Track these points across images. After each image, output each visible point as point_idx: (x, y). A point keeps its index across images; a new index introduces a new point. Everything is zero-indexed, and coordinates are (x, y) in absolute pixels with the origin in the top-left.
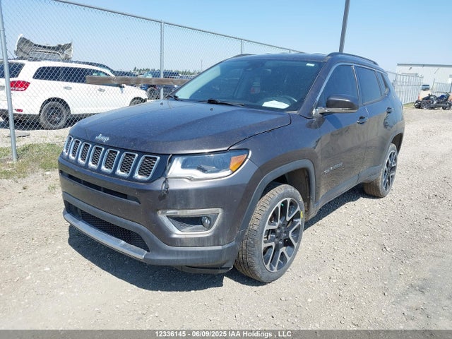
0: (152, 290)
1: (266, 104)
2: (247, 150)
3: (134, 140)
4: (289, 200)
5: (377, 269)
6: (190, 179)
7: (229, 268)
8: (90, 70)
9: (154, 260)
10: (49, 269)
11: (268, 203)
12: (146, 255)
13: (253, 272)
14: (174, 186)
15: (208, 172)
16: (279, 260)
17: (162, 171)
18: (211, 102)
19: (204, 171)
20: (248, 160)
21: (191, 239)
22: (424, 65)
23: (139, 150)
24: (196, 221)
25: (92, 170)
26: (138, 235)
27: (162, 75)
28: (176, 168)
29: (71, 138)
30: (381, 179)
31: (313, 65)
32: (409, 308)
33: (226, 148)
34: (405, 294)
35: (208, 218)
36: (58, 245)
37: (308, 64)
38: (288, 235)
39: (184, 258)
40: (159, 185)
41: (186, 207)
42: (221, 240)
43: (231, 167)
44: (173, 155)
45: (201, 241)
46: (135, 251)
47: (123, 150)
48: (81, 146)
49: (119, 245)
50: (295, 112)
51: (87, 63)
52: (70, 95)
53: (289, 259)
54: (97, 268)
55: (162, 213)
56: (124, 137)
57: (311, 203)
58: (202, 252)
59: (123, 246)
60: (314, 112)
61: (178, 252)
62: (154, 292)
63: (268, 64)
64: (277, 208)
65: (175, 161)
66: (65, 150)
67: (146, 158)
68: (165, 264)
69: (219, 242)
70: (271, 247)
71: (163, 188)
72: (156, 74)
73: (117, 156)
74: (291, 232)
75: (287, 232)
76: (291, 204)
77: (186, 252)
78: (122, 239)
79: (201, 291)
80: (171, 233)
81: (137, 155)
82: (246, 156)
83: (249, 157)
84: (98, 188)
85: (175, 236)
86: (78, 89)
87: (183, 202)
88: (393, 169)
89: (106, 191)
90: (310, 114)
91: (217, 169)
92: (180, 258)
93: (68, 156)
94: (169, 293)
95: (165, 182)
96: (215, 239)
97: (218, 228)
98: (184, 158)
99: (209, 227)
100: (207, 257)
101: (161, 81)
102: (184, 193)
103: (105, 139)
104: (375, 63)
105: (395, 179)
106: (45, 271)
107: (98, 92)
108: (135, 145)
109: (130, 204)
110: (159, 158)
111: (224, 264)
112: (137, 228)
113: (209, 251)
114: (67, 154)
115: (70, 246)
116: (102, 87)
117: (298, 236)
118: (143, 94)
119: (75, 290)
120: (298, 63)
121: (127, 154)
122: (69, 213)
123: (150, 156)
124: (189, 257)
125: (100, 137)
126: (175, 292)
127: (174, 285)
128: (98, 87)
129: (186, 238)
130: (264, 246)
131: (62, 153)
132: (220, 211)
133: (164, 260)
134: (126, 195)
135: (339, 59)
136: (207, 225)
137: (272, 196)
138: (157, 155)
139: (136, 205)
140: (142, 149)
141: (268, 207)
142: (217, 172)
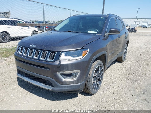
0: (53, 100)
1: (89, 32)
2: (88, 48)
3: (46, 46)
4: (100, 65)
5: (128, 87)
6: (68, 60)
7: (81, 91)
8: (17, 21)
9: (56, 90)
10: (13, 95)
11: (94, 67)
12: (52, 88)
13: (90, 91)
14: (63, 63)
15: (75, 57)
16: (97, 86)
17: (58, 57)
18: (69, 31)
19: (73, 57)
20: (88, 52)
21: (69, 81)
22: (126, 18)
23: (48, 50)
24: (70, 75)
25: (30, 58)
26: (49, 81)
27: (44, 22)
28: (63, 56)
29: (19, 46)
30: (123, 56)
31: (103, 18)
32: (141, 100)
33: (81, 48)
34: (139, 95)
35: (75, 74)
36: (14, 86)
37: (101, 18)
38: (99, 78)
39: (67, 88)
40: (57, 63)
41: (68, 70)
42: (80, 81)
43: (83, 55)
44: (62, 51)
45: (73, 82)
46: (48, 87)
47: (42, 50)
48: (24, 49)
49: (41, 85)
50: (100, 34)
51: (16, 19)
52: (10, 30)
53: (99, 85)
54: (31, 93)
55: (58, 73)
56: (42, 45)
57: (106, 66)
58: (73, 86)
59: (43, 85)
60: (106, 34)
61: (64, 86)
62: (54, 101)
63: (87, 18)
64: (97, 68)
65: (62, 54)
66: (17, 51)
67: (51, 53)
68: (60, 91)
69: (79, 82)
70: (95, 82)
71: (59, 64)
72: (39, 22)
73: (40, 52)
74: (100, 76)
75: (99, 77)
76: (100, 66)
77: (67, 86)
78: (42, 83)
79: (71, 99)
80: (62, 80)
81: (48, 52)
82: (87, 51)
83: (88, 51)
84: (32, 65)
85: (63, 81)
86: (13, 28)
87: (66, 68)
88: (126, 52)
89: (36, 65)
90: (105, 35)
91: (78, 56)
92: (65, 89)
93: (19, 53)
94: (60, 101)
95: (59, 61)
96: (78, 81)
97: (78, 77)
98: (66, 52)
99: (75, 77)
100: (75, 88)
101: (44, 24)
102: (67, 65)
103: (34, 46)
104: (120, 17)
105: (127, 56)
106: (11, 96)
107: (21, 29)
108: (47, 48)
109: (46, 70)
110: (56, 53)
111: (80, 89)
112: (49, 79)
113: (75, 85)
114: (18, 52)
115: (19, 86)
116: (22, 27)
117: (102, 78)
118: (36, 29)
119: (25, 103)
120: (98, 17)
121: (43, 52)
122: (19, 74)
123: (53, 52)
124: (68, 88)
125: (32, 46)
126: (62, 101)
127: (61, 98)
128: (20, 27)
129: (67, 81)
130: (93, 82)
131: (16, 52)
132: (79, 71)
133: (59, 90)
134: (44, 67)
135: (111, 16)
136: (74, 76)
137: (95, 64)
138: (56, 51)
139: (48, 70)
140: (50, 50)
141: (94, 68)
142: (78, 57)
